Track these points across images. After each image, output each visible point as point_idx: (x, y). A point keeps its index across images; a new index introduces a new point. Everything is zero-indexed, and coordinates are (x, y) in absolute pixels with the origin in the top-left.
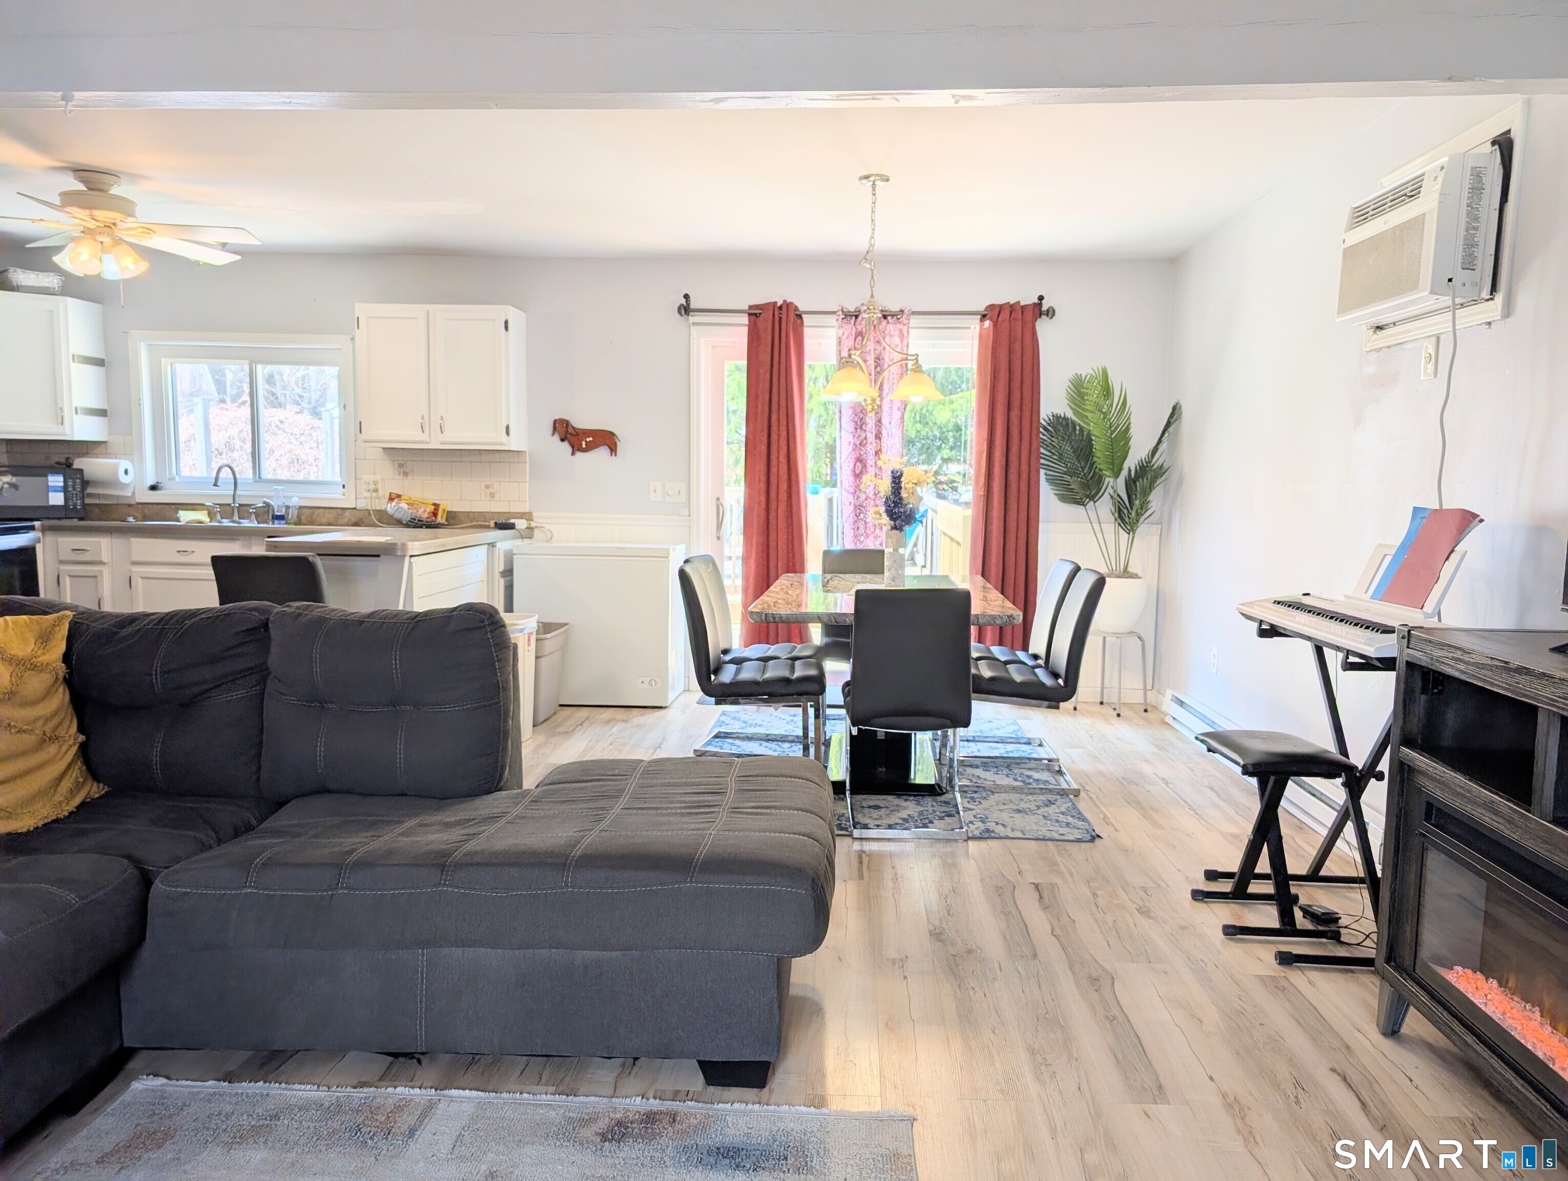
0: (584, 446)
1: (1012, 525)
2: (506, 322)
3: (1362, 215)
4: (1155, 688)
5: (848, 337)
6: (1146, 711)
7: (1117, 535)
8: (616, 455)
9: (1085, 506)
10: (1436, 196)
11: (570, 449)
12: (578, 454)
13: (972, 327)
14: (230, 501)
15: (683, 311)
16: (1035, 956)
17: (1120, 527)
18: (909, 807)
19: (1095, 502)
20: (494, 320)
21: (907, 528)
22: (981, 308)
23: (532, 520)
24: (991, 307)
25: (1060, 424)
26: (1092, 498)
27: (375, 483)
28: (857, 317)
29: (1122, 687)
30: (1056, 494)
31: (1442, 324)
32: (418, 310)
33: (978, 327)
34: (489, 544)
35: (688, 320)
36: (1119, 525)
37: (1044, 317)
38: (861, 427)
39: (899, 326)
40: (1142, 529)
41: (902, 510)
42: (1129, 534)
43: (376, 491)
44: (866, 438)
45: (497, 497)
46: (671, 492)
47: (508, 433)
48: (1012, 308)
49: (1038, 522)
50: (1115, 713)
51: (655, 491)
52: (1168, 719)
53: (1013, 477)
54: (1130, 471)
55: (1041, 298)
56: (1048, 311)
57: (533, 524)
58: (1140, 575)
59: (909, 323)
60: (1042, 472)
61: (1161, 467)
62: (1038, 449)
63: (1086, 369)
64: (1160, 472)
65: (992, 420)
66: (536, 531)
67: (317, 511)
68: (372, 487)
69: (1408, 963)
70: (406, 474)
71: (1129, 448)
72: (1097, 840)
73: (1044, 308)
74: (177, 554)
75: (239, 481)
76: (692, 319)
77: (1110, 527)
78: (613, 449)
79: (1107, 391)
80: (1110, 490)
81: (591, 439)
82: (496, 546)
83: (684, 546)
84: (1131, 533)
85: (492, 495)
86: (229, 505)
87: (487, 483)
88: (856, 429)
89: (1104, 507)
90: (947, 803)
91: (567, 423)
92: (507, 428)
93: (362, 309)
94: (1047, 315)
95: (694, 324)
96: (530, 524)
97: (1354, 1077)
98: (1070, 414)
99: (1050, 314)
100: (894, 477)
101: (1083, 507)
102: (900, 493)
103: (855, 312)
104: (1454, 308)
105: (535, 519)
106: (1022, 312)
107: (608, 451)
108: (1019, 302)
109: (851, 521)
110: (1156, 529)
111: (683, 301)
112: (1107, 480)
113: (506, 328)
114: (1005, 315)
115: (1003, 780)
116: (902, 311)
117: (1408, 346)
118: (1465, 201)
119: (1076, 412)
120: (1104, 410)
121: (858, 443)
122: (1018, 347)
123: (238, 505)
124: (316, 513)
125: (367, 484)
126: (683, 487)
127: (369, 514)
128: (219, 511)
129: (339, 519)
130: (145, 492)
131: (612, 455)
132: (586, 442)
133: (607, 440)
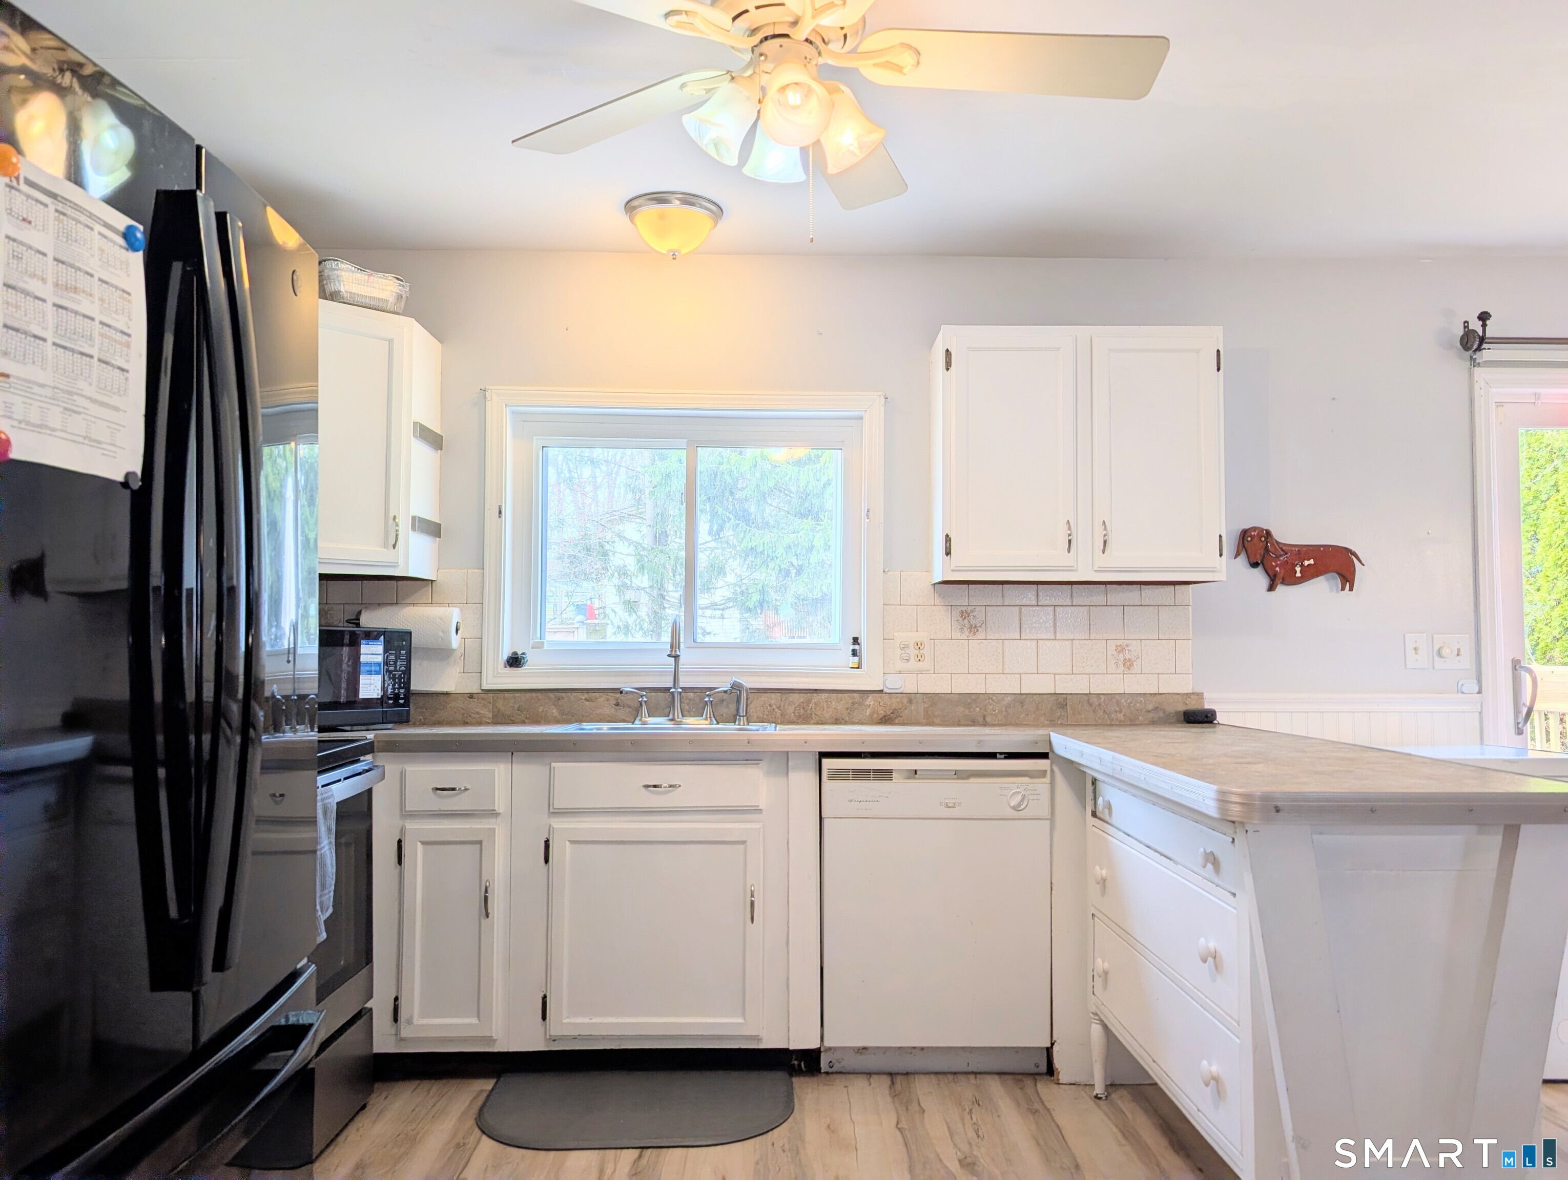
0: (1298, 574)
2: (1218, 355)
8: (1351, 589)
12: (1280, 589)
14: (667, 682)
15: (1470, 343)
20: (1198, 351)
27: (919, 646)
43: (921, 656)
45: (1136, 668)
46: (1445, 652)
47: (1221, 551)
51: (1416, 650)
67: (816, 698)
70: (973, 629)
74: (643, 790)
78: (1347, 578)
81: (1312, 562)
85: (1128, 664)
86: (667, 689)
87: (1119, 643)
91: (1268, 533)
92: (1219, 542)
93: (955, 336)
95: (1485, 364)
107: (1339, 581)
111: (1476, 325)
113: (1218, 365)
123: (680, 690)
124: (813, 701)
125: (904, 647)
126: (1466, 642)
127: (910, 701)
128: (646, 702)
129: (856, 712)
130: (500, 671)
131: (1343, 589)
132: (1302, 565)
133: (1335, 563)
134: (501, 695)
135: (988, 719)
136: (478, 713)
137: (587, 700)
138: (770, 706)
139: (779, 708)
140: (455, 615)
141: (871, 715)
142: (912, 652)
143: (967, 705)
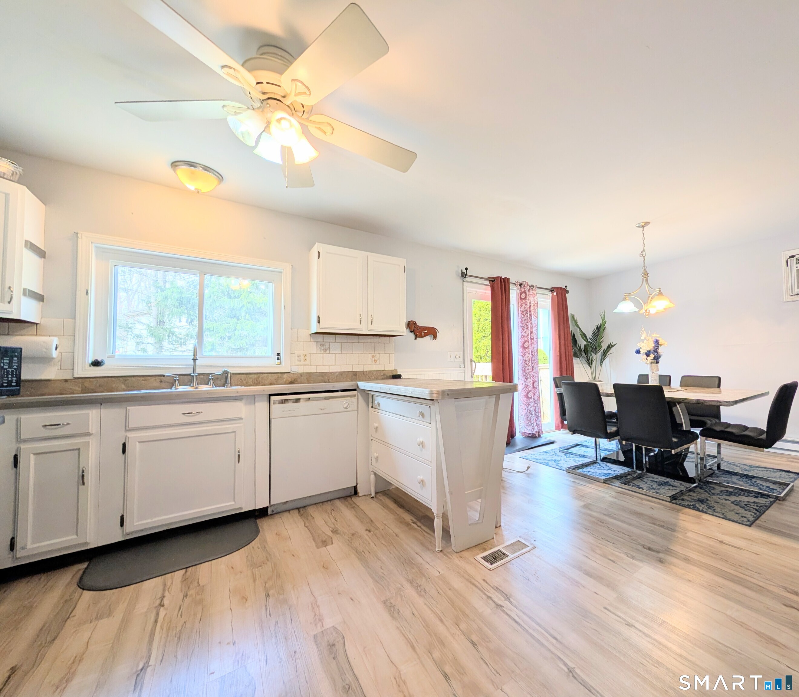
0: (423, 335)
2: (405, 268)
8: (436, 340)
12: (418, 339)
14: (190, 371)
27: (305, 356)
35: (463, 279)
39: (534, 291)
45: (378, 363)
46: (456, 357)
51: (451, 356)
67: (262, 376)
70: (325, 350)
74: (183, 415)
76: (465, 279)
78: (435, 336)
81: (426, 331)
85: (376, 361)
86: (190, 375)
87: (373, 355)
91: (415, 322)
93: (322, 247)
95: (466, 282)
103: (521, 284)
106: (562, 290)
107: (433, 338)
111: (465, 271)
113: (405, 271)
116: (534, 286)
123: (197, 374)
124: (261, 377)
125: (299, 356)
126: (461, 354)
127: (301, 376)
128: (178, 380)
129: (279, 380)
130: (87, 368)
131: (434, 340)
132: (424, 332)
133: (432, 332)
134: (88, 380)
135: (330, 380)
136: (71, 389)
137: (143, 380)
138: (241, 379)
139: (245, 380)
140: (55, 341)
141: (286, 381)
142: (302, 358)
143: (322, 376)
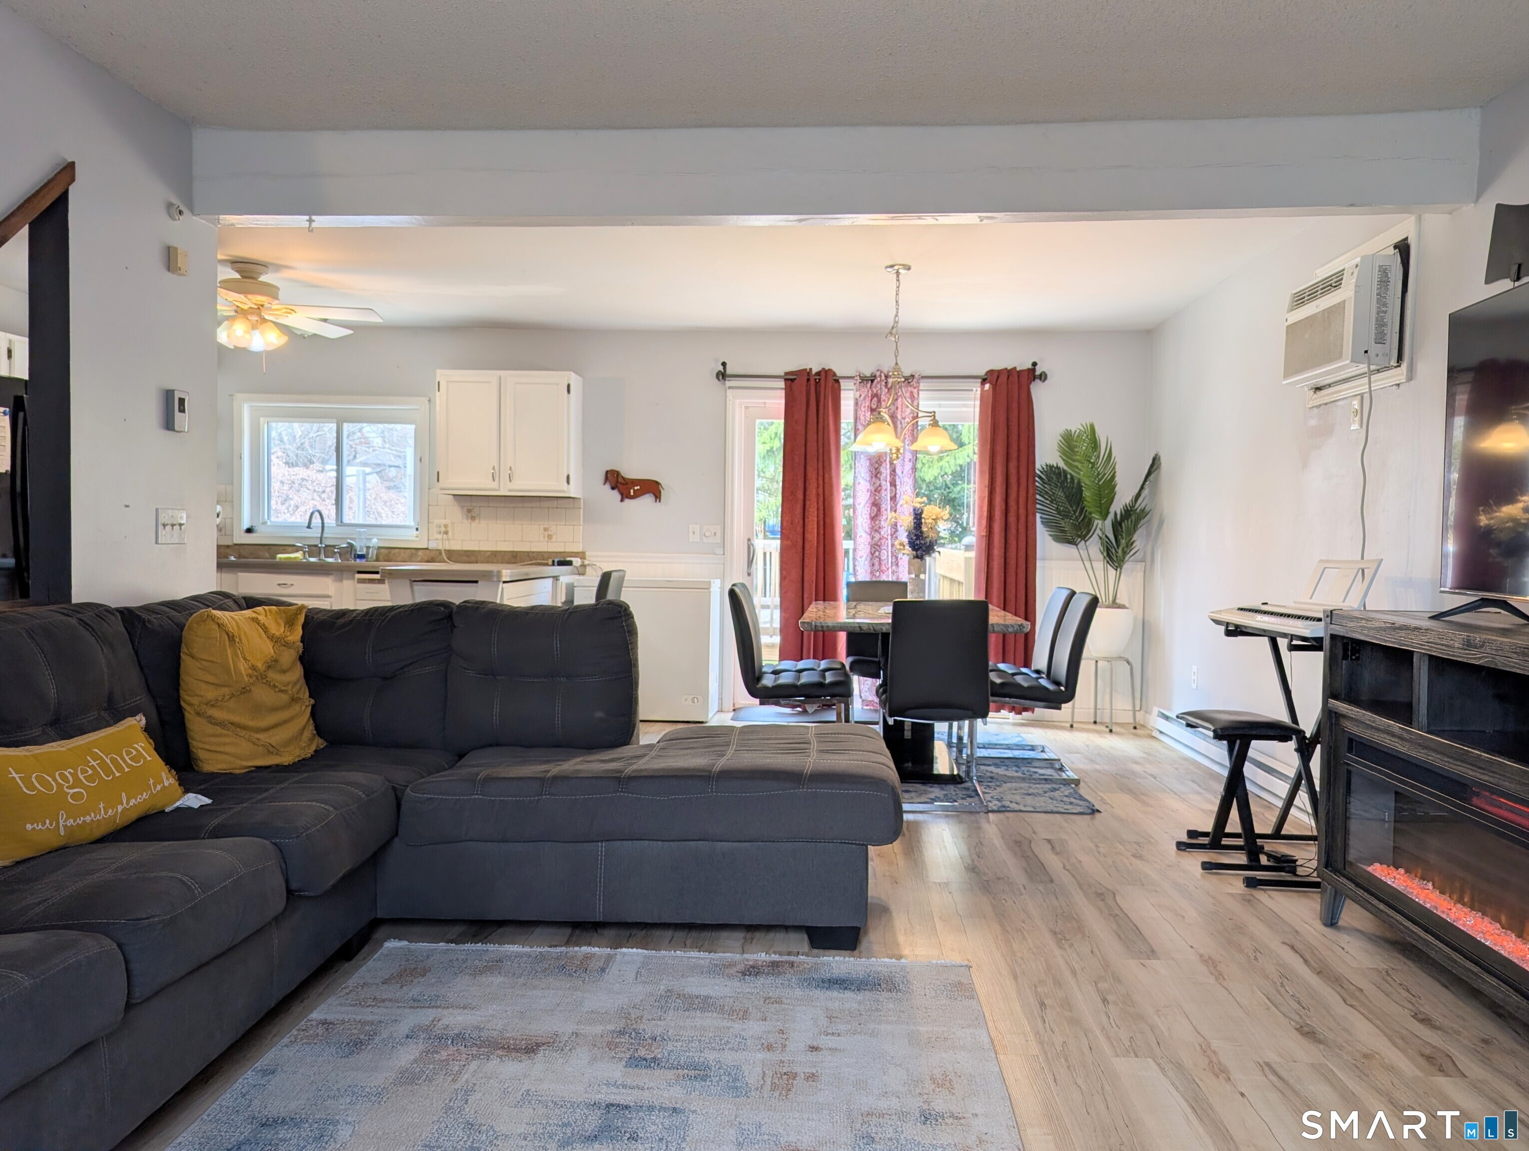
0: (632, 494)
1: (1012, 562)
2: (569, 386)
3: (1300, 300)
4: (1144, 708)
5: (865, 398)
6: (1135, 728)
7: (1106, 571)
8: (660, 501)
9: (1077, 545)
10: (1352, 287)
11: (619, 497)
12: (627, 501)
13: (974, 389)
14: (317, 542)
15: (721, 377)
16: (1052, 881)
17: (1108, 565)
18: (936, 791)
19: (1086, 541)
20: (558, 384)
21: (928, 559)
22: (982, 372)
23: (584, 558)
24: (991, 372)
25: (1053, 472)
26: (1084, 538)
27: (446, 526)
28: (872, 381)
29: (1113, 708)
30: (1050, 535)
31: (1361, 386)
32: (492, 376)
33: (979, 389)
34: (553, 577)
35: (725, 384)
36: (1108, 562)
37: (1037, 381)
38: (876, 476)
39: (910, 389)
40: (1125, 566)
41: (923, 542)
42: (1116, 570)
43: (446, 533)
44: (880, 486)
45: (554, 539)
46: (708, 534)
47: (568, 482)
48: (1011, 373)
49: (1036, 559)
50: (1108, 730)
51: (694, 533)
52: (1155, 734)
53: (1012, 519)
54: (1116, 514)
55: (1035, 364)
56: (1041, 375)
57: (586, 562)
58: (1127, 605)
59: (919, 386)
60: (1038, 515)
61: (1143, 511)
62: (1034, 495)
63: (1075, 426)
64: (1143, 514)
65: (992, 469)
66: (588, 568)
67: (393, 551)
68: (443, 529)
69: (1340, 866)
71: (1115, 494)
72: (1097, 815)
73: (1038, 373)
74: (278, 587)
75: (326, 525)
76: (729, 383)
77: (1100, 565)
78: (658, 496)
79: (1094, 443)
80: (1098, 531)
81: (638, 487)
82: (559, 580)
83: (719, 580)
84: (1119, 569)
85: (550, 537)
86: (316, 546)
87: (545, 526)
88: (872, 477)
89: (1094, 546)
90: (967, 789)
91: (618, 473)
92: (568, 477)
93: (442, 375)
94: (1040, 379)
95: (729, 388)
96: (583, 562)
97: (1298, 946)
98: (1062, 465)
99: (1043, 378)
100: (916, 514)
101: (1075, 546)
102: (921, 528)
103: (871, 376)
104: (1371, 373)
105: (587, 558)
106: (1019, 377)
107: (654, 498)
108: (1015, 368)
109: (869, 559)
110: (1140, 566)
111: (721, 368)
112: (1096, 522)
113: (569, 391)
114: (1003, 378)
115: (1011, 773)
116: (913, 376)
117: (1341, 403)
118: (1375, 292)
119: (1066, 463)
120: (1092, 461)
121: (873, 490)
122: (1015, 405)
123: (324, 546)
124: (392, 553)
125: (438, 527)
126: (719, 529)
127: (440, 554)
128: (307, 551)
129: (414, 559)
130: (243, 535)
131: (656, 501)
132: (637, 489)
133: (652, 488)
134: (245, 545)
136: (231, 554)
141: (421, 558)
143: (468, 556)
